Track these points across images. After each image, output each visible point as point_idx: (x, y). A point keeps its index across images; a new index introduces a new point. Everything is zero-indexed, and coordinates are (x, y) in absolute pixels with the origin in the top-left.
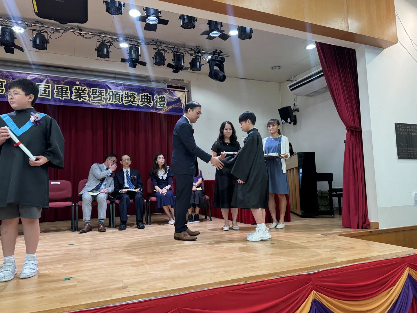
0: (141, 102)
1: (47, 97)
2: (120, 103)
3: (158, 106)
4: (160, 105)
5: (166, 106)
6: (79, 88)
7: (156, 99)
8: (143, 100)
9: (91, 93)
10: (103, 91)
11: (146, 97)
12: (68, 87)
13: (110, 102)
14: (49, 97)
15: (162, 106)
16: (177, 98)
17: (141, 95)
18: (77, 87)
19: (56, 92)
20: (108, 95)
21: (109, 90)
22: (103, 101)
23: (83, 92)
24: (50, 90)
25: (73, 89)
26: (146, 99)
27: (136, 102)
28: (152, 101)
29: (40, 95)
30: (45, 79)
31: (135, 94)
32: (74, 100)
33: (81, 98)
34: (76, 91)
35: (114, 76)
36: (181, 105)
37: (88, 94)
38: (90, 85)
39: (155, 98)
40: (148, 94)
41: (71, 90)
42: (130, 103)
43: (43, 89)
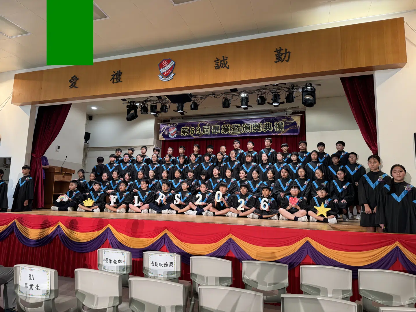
0: (264, 129)
1: (208, 134)
2: (250, 131)
3: (277, 130)
4: (279, 129)
5: (284, 129)
6: (225, 126)
7: (276, 125)
8: (266, 127)
9: (232, 128)
10: (239, 125)
11: (268, 125)
12: (219, 126)
13: (244, 132)
14: (209, 133)
15: (280, 129)
16: (293, 121)
17: (264, 124)
18: (224, 125)
19: (213, 130)
20: (242, 128)
21: (243, 124)
22: (239, 132)
23: (227, 128)
24: (210, 129)
25: (222, 127)
26: (268, 126)
27: (261, 129)
28: (272, 127)
29: (205, 133)
30: (207, 123)
31: (260, 124)
32: (222, 133)
33: (227, 132)
34: (223, 128)
35: (246, 114)
36: (297, 127)
37: (231, 129)
38: (232, 122)
39: (274, 125)
40: (270, 122)
41: (221, 128)
42: (257, 131)
43: (206, 129)
